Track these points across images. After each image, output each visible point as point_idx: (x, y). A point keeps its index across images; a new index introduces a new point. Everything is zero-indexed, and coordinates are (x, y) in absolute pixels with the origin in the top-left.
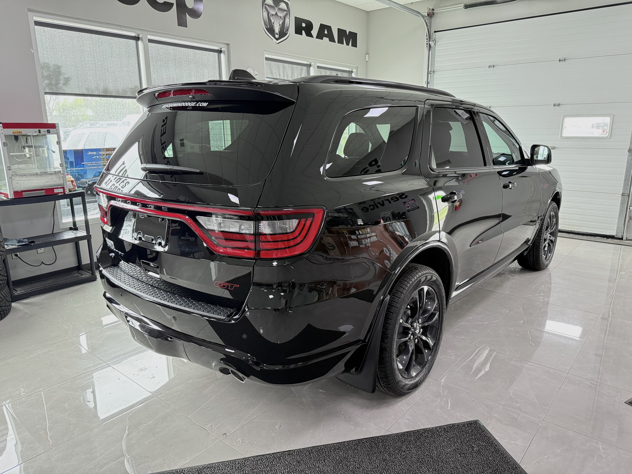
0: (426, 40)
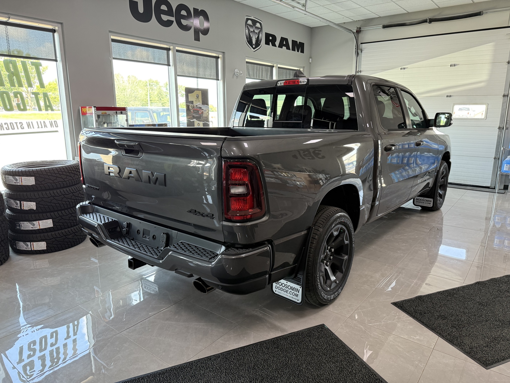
0: (354, 49)
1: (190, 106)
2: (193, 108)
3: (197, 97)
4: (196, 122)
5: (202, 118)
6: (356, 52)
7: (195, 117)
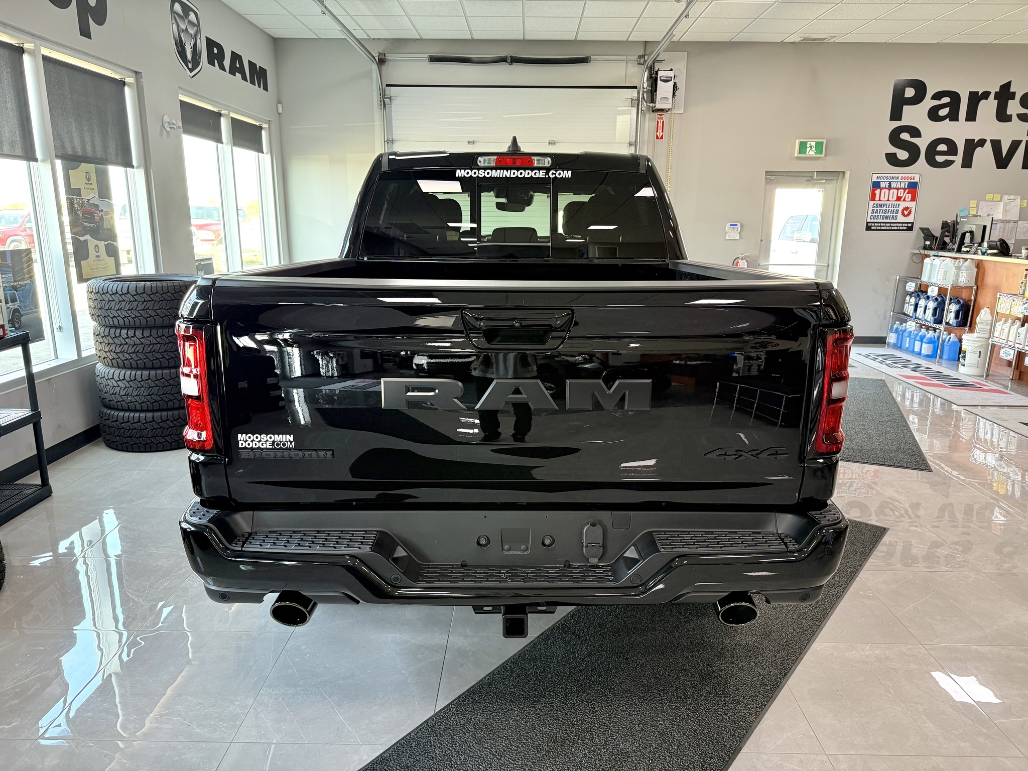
0: (379, 96)
1: (75, 202)
2: (82, 206)
3: (87, 178)
4: (92, 242)
5: (103, 232)
6: (381, 100)
7: (88, 229)
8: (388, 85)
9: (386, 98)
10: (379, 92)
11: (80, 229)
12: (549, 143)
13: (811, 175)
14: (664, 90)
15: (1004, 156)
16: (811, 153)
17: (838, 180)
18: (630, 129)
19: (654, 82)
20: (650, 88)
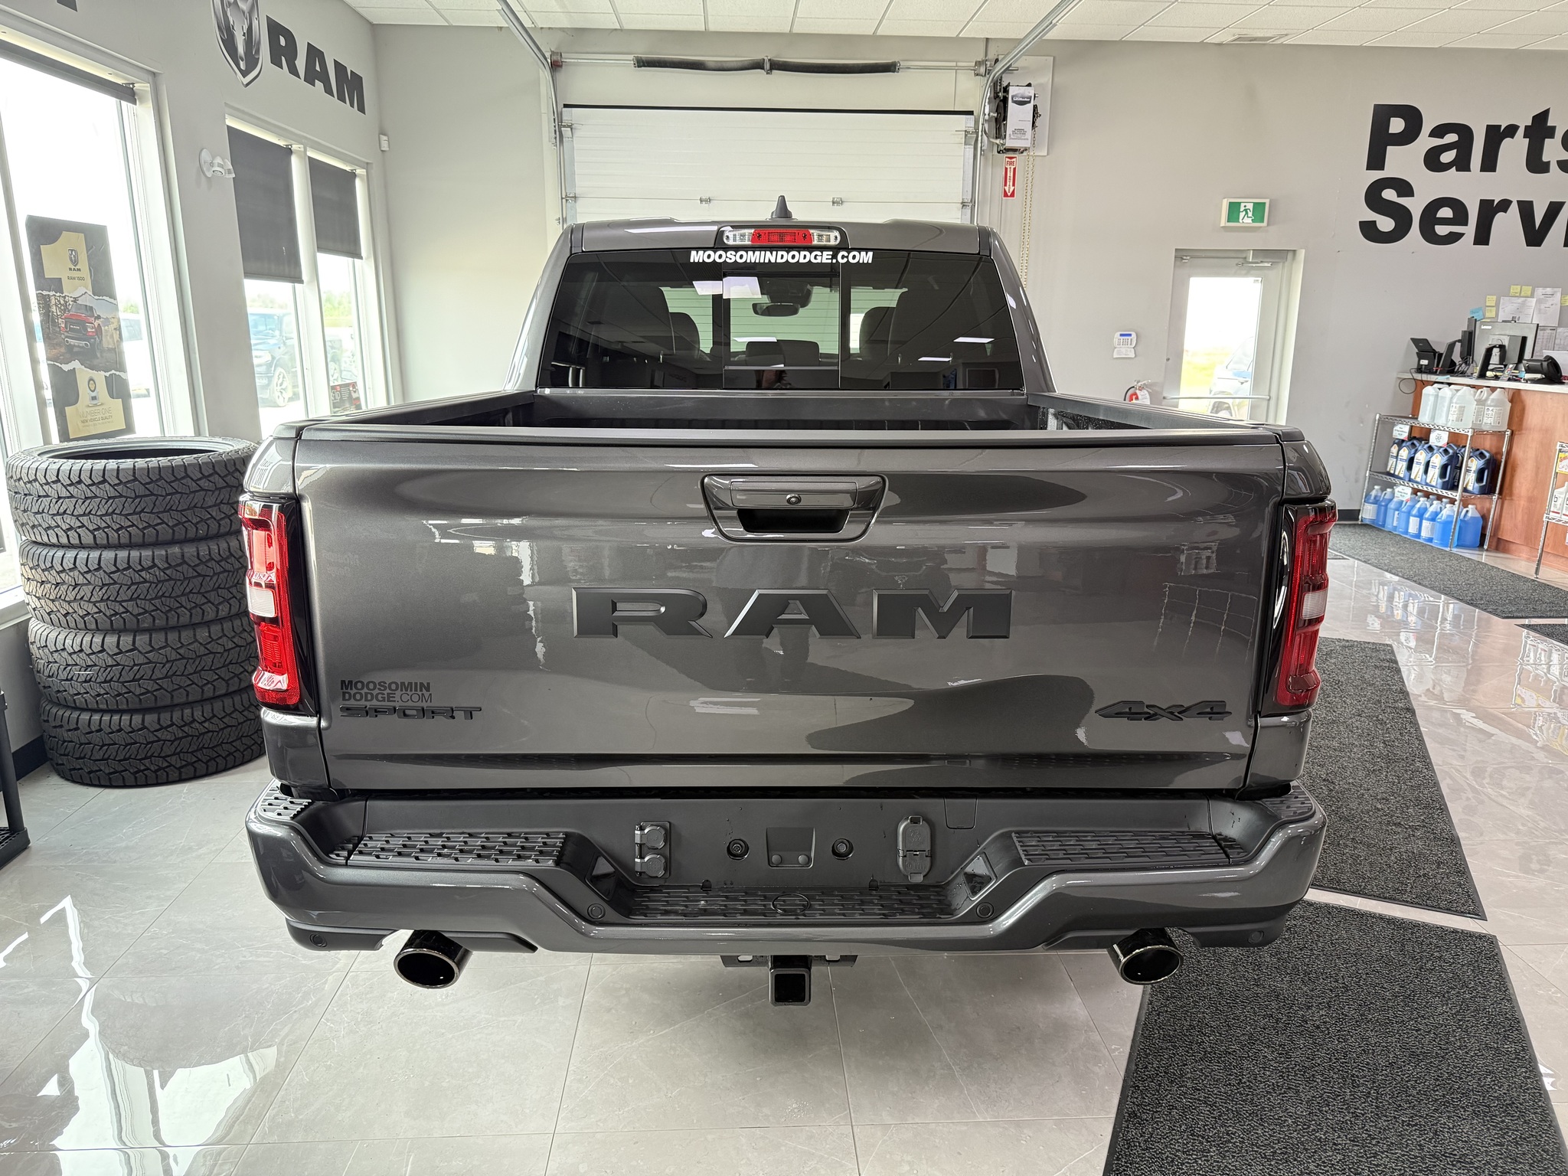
0: (552, 124)
1: (53, 302)
2: (65, 310)
3: (71, 260)
4: (83, 374)
5: (102, 356)
6: (555, 131)
7: (76, 349)
8: (566, 106)
9: (564, 126)
10: (553, 117)
11: (63, 350)
12: (834, 203)
13: (1244, 256)
14: (1018, 116)
15: (1537, 226)
16: (1247, 221)
17: (1286, 264)
18: (963, 180)
19: (1002, 104)
20: (996, 115)
